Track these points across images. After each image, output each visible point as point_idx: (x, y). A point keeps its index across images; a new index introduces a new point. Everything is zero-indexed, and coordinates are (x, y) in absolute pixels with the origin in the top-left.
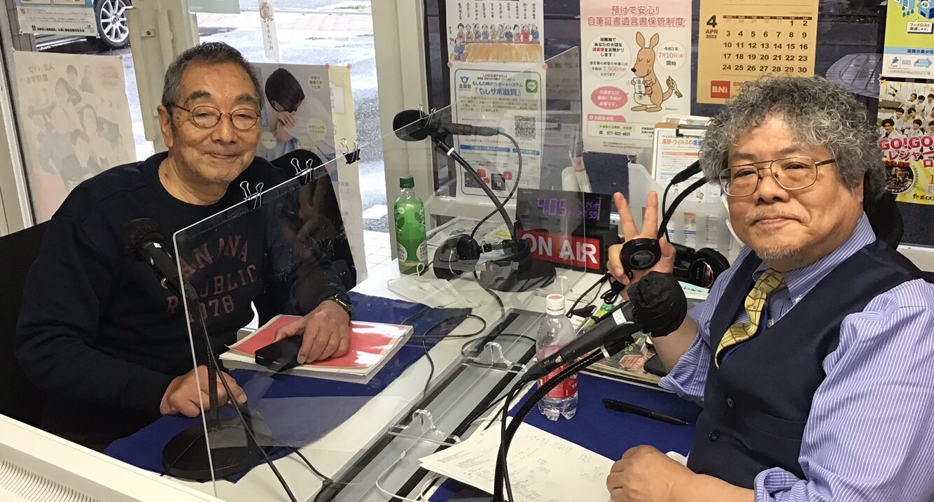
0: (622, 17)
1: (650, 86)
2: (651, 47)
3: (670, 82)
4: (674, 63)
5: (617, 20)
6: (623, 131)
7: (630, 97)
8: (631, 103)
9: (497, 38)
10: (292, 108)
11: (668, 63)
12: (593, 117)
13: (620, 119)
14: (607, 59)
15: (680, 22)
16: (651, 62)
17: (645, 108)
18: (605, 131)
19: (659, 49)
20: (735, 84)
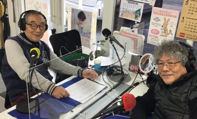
0: (162, 13)
1: (165, 31)
2: (167, 22)
3: (170, 31)
4: (172, 26)
5: (160, 14)
6: (157, 40)
7: (160, 33)
8: (160, 34)
9: (131, 13)
10: (83, 21)
11: (171, 26)
12: (150, 36)
13: (157, 37)
14: (157, 23)
15: (176, 17)
16: (167, 25)
17: (163, 36)
18: (153, 39)
19: (169, 22)
20: (186, 34)
